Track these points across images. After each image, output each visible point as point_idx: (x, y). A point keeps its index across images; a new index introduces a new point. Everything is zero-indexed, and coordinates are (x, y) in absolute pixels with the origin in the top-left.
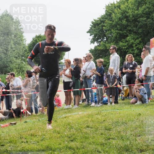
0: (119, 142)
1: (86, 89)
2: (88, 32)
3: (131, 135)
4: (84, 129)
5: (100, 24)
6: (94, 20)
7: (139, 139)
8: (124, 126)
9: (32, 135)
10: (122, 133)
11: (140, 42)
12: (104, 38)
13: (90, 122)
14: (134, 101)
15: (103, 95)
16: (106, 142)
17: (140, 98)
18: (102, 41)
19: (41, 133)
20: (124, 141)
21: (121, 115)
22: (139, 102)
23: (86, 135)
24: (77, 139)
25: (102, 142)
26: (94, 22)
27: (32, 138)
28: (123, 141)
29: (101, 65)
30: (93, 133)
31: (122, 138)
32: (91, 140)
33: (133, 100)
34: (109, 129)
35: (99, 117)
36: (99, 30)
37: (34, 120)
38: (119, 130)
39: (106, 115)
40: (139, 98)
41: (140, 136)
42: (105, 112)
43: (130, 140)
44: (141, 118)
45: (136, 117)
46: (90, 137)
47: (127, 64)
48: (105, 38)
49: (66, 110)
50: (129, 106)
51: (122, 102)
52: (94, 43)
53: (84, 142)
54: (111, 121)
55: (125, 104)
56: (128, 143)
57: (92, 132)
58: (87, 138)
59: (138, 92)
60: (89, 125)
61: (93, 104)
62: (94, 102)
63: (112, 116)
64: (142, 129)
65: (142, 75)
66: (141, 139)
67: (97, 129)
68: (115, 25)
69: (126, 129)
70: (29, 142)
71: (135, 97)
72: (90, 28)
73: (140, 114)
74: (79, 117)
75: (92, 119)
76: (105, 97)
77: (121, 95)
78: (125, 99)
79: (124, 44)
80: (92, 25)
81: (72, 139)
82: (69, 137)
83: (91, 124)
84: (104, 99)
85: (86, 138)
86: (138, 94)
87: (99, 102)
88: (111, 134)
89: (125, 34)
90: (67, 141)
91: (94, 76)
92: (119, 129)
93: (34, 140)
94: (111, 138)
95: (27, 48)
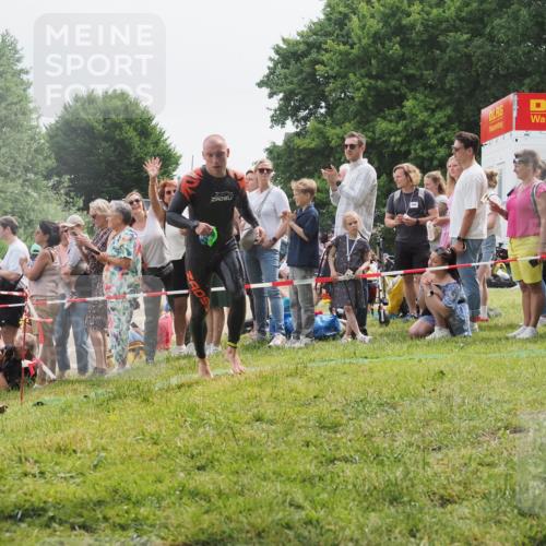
0: (366, 471)
1: (253, 286)
2: (261, 84)
3: (411, 445)
4: (247, 427)
5: (305, 54)
6: (284, 40)
7: (439, 460)
8: (384, 414)
9: (59, 450)
10: (378, 440)
11: (450, 120)
12: (318, 106)
13: (267, 401)
14: (422, 330)
15: (313, 306)
16: (322, 471)
17: (444, 316)
18: (311, 114)
19: (93, 442)
20: (386, 469)
21: (375, 375)
22: (439, 332)
23: (250, 449)
24: (218, 460)
25: (307, 471)
26: (285, 47)
27: (61, 460)
28: (380, 467)
29: (308, 201)
30: (277, 439)
31: (377, 455)
32: (269, 466)
33: (418, 324)
34: (335, 427)
35: (299, 383)
36: (300, 77)
37: (70, 396)
38: (367, 429)
39: (322, 376)
40: (440, 315)
41: (440, 448)
42: (319, 367)
43: (405, 463)
44: (445, 387)
45: (430, 383)
46: (266, 456)
47: (400, 199)
48: (323, 104)
49: (183, 362)
50: (405, 346)
51: (381, 330)
52: (283, 124)
53: (244, 473)
54: (339, 397)
55: (392, 337)
56: (398, 474)
57: (272, 437)
58: (256, 458)
59: (438, 295)
60: (262, 411)
61: (279, 339)
62: (283, 332)
63: (343, 379)
64: (447, 425)
65: (450, 236)
66: (445, 462)
67: (290, 427)
68: (358, 57)
69: (393, 425)
70: (48, 475)
71: (427, 312)
72: (269, 68)
73: (442, 372)
74: (228, 384)
75: (275, 391)
76: (321, 313)
77: (376, 306)
78: (391, 321)
79: (391, 127)
80: (277, 57)
81: (203, 462)
82: (192, 457)
83: (269, 411)
84: (318, 321)
85: (251, 458)
86: (436, 304)
87: (298, 333)
88: (341, 444)
89: (394, 92)
90: (184, 469)
91: (286, 239)
92: (368, 425)
93: (68, 468)
94: (337, 456)
95: (42, 141)
